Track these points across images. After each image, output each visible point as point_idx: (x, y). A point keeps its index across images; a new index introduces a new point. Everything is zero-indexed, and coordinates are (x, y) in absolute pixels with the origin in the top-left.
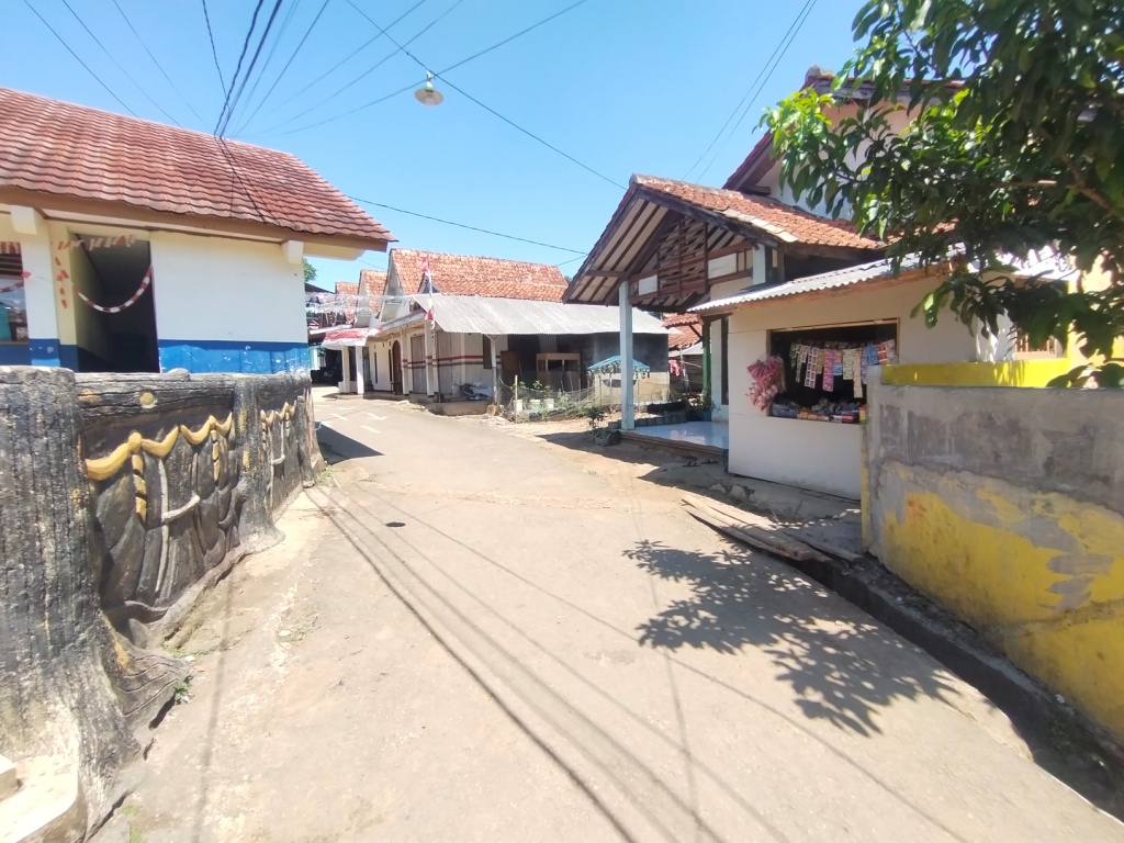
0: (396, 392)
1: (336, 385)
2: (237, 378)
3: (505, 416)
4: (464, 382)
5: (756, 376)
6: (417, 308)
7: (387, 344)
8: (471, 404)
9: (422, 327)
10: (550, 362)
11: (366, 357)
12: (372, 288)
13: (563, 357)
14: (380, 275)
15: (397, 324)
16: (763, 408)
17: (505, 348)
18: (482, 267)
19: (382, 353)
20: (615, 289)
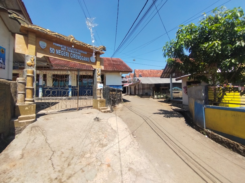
0: (135, 95)
1: (125, 93)
2: (116, 88)
3: (153, 98)
4: (146, 92)
5: (184, 89)
6: (138, 80)
7: (134, 86)
8: (147, 96)
9: (139, 83)
10: (162, 89)
11: (130, 88)
12: (131, 76)
13: (165, 88)
14: (133, 74)
15: (135, 82)
16: (186, 94)
17: (154, 86)
18: (151, 71)
19: (133, 87)
20: (169, 75)
